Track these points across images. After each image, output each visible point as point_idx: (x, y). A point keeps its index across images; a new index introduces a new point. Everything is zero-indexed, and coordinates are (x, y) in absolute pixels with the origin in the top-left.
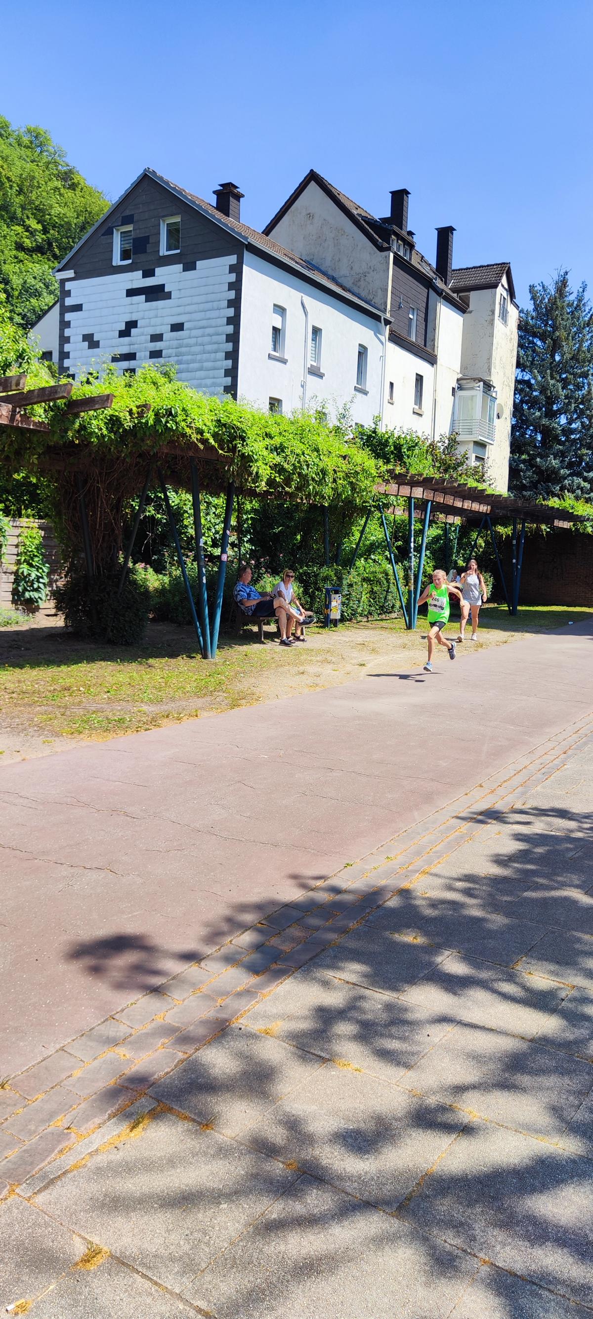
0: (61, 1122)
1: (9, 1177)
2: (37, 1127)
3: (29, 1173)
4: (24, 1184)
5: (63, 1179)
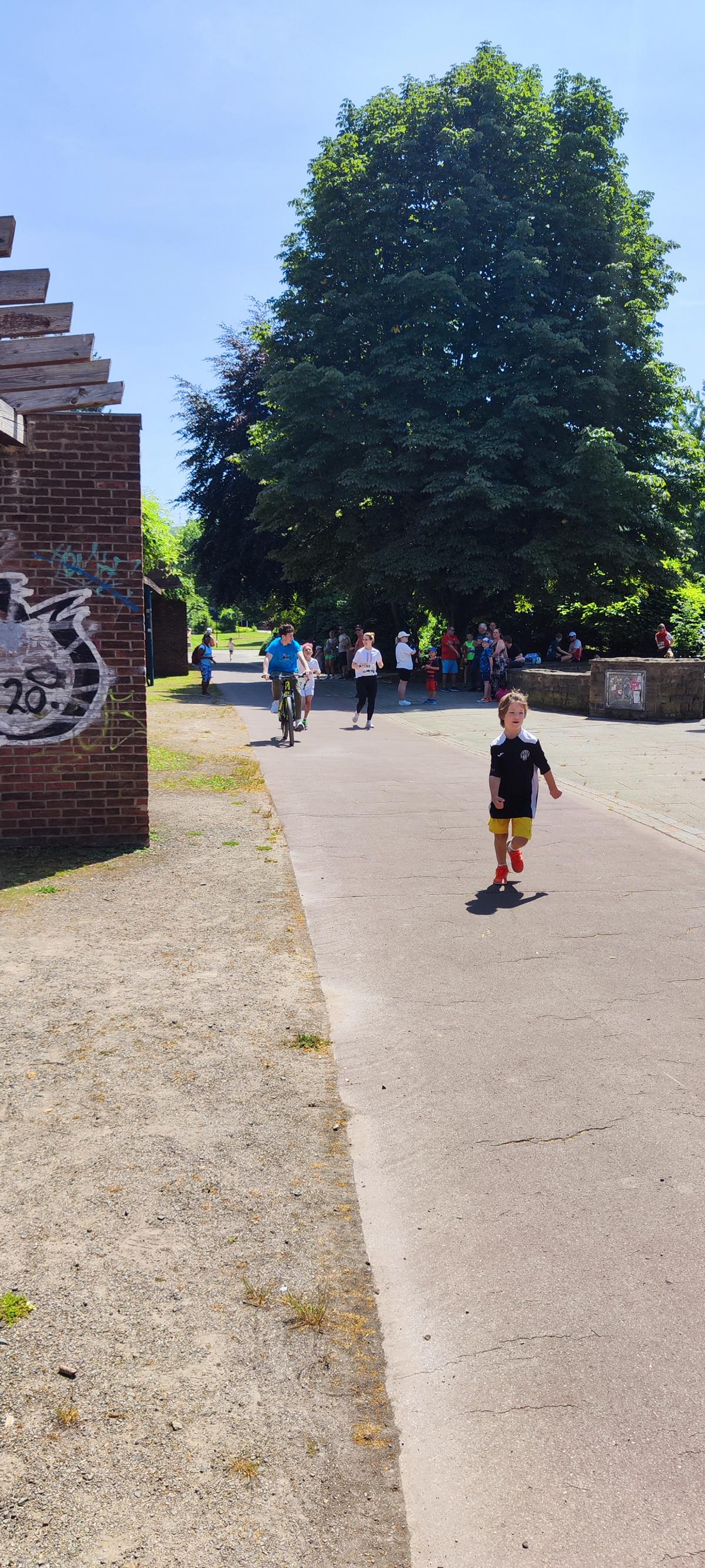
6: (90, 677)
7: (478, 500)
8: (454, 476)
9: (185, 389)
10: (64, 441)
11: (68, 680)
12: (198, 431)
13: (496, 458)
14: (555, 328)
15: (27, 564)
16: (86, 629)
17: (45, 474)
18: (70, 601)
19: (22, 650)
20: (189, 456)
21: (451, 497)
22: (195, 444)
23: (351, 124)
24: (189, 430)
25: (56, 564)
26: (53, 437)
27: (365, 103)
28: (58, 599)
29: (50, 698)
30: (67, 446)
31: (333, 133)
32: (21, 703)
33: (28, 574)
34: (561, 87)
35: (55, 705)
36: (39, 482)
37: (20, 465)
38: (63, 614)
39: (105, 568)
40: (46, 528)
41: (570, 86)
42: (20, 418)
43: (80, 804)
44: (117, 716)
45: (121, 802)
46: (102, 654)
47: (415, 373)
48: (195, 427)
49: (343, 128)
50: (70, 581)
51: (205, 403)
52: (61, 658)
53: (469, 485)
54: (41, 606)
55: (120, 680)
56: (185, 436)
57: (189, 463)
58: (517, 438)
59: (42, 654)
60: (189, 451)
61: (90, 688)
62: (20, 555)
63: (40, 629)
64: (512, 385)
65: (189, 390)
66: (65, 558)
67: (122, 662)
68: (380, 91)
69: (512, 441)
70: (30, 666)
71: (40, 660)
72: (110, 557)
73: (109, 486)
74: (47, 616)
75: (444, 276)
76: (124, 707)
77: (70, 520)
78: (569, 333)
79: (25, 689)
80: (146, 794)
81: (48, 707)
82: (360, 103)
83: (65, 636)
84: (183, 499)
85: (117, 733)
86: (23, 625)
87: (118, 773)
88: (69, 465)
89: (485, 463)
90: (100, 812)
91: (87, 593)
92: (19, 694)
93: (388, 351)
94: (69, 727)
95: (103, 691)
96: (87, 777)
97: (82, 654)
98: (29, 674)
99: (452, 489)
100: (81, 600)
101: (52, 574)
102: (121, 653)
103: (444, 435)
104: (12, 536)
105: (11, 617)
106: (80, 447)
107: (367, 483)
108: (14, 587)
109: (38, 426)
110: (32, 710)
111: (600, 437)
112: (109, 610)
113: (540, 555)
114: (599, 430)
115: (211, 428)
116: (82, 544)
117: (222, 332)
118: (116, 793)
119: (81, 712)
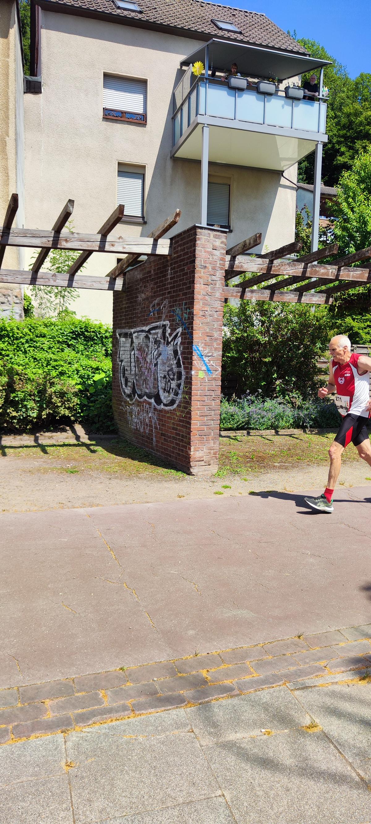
0: (323, 663)
1: (286, 677)
2: (310, 661)
3: (296, 679)
4: (292, 683)
5: (313, 689)
6: (180, 375)
10: (179, 249)
11: (176, 377)
15: (170, 317)
16: (180, 350)
17: (175, 268)
18: (177, 334)
19: (167, 361)
25: (175, 315)
26: (177, 247)
28: (175, 333)
29: (172, 386)
32: (166, 387)
33: (170, 321)
35: (173, 390)
36: (174, 273)
37: (170, 265)
38: (176, 342)
39: (185, 315)
43: (175, 444)
44: (185, 398)
45: (184, 446)
46: (183, 362)
50: (178, 324)
52: (174, 365)
54: (172, 338)
55: (186, 378)
59: (171, 363)
61: (180, 381)
62: (169, 312)
63: (171, 350)
66: (177, 312)
67: (187, 368)
70: (168, 369)
71: (170, 366)
72: (186, 309)
74: (173, 343)
76: (187, 393)
79: (167, 381)
80: (190, 444)
81: (171, 390)
83: (176, 353)
85: (185, 407)
86: (168, 348)
87: (184, 430)
88: (180, 261)
90: (179, 450)
91: (181, 331)
92: (166, 383)
94: (175, 402)
95: (182, 384)
96: (177, 430)
97: (179, 363)
98: (168, 373)
100: (180, 334)
101: (174, 321)
102: (187, 363)
104: (167, 302)
105: (166, 344)
106: (182, 250)
108: (167, 328)
109: (175, 243)
110: (168, 391)
112: (185, 338)
116: (181, 303)
118: (183, 441)
119: (177, 394)
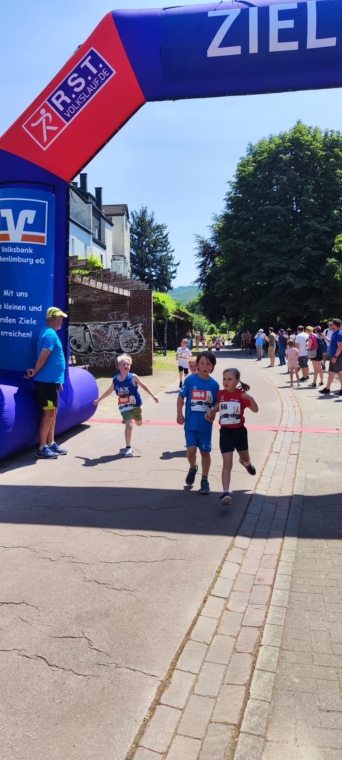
6: (142, 341)
7: (289, 285)
8: (282, 276)
9: (199, 239)
10: (137, 295)
11: (137, 342)
12: (203, 254)
13: (296, 270)
14: (319, 223)
15: (130, 319)
16: (141, 331)
17: (134, 302)
18: (138, 326)
19: (129, 336)
20: (200, 264)
21: (281, 284)
22: (202, 259)
23: (251, 151)
24: (200, 254)
25: (136, 319)
26: (135, 294)
27: (257, 143)
28: (136, 326)
29: (134, 345)
30: (138, 296)
31: (245, 154)
32: (128, 346)
33: (130, 321)
34: (326, 135)
35: (135, 347)
36: (133, 303)
37: (129, 300)
38: (137, 329)
39: (145, 320)
40: (134, 312)
41: (330, 133)
42: (129, 292)
43: (139, 366)
44: (147, 349)
45: (147, 366)
46: (144, 336)
47: (269, 240)
48: (202, 253)
49: (249, 153)
50: (139, 322)
51: (206, 243)
52: (136, 337)
53: (285, 280)
54: (133, 327)
55: (147, 342)
56: (198, 256)
57: (200, 267)
58: (305, 262)
59: (133, 337)
60: (200, 262)
61: (141, 343)
62: (129, 317)
63: (132, 332)
64: (304, 243)
65: (200, 239)
66: (137, 318)
67: (147, 338)
68: (262, 139)
69: (303, 263)
70: (130, 339)
71: (132, 338)
72: (146, 317)
73: (146, 304)
74: (134, 329)
75: (279, 207)
76: (148, 347)
77: (138, 310)
78: (324, 224)
79: (129, 343)
80: (152, 365)
81: (133, 347)
82: (255, 143)
83: (137, 333)
84: (197, 282)
85: (146, 352)
86: (129, 331)
87: (147, 360)
88: (138, 300)
89: (293, 272)
90: (143, 368)
91: (141, 324)
92: (128, 344)
93: (260, 233)
94: (137, 351)
95: (144, 344)
96: (141, 361)
97: (140, 337)
98: (130, 340)
99: (281, 281)
100: (140, 326)
101: (135, 321)
102: (148, 336)
103: (278, 262)
104: (127, 314)
105: (127, 329)
106: (140, 296)
107: (252, 280)
108: (128, 323)
109: (133, 293)
110: (130, 347)
111: (332, 262)
112: (146, 328)
113: (313, 304)
114: (331, 260)
115: (209, 253)
116: (140, 315)
117: (213, 216)
118: (146, 364)
119: (140, 348)
